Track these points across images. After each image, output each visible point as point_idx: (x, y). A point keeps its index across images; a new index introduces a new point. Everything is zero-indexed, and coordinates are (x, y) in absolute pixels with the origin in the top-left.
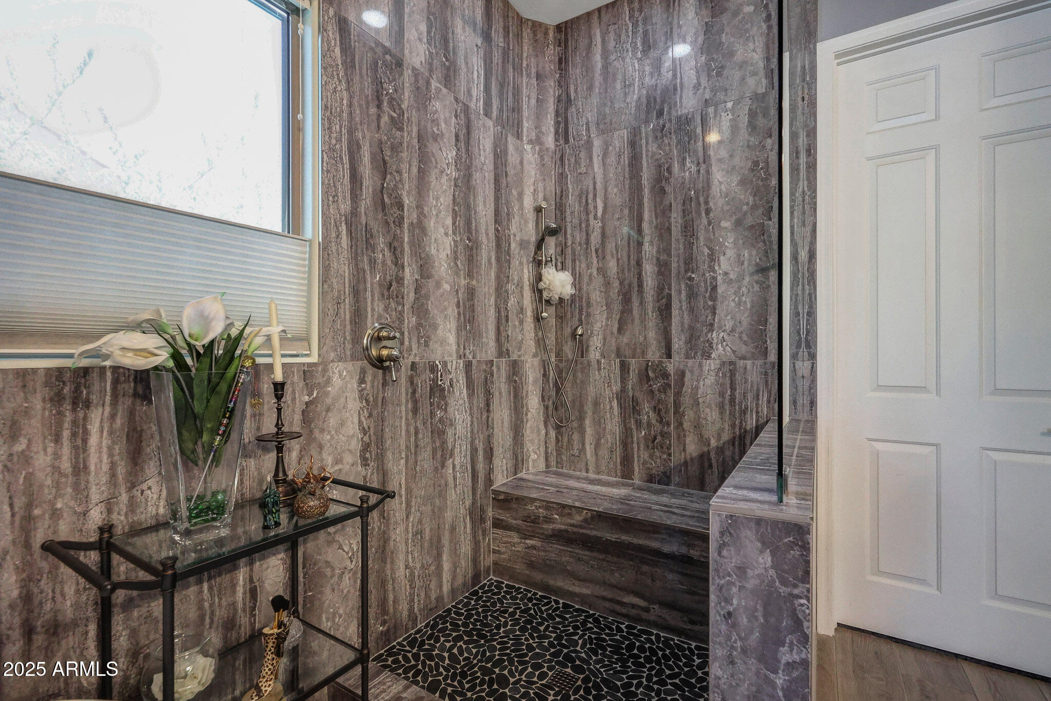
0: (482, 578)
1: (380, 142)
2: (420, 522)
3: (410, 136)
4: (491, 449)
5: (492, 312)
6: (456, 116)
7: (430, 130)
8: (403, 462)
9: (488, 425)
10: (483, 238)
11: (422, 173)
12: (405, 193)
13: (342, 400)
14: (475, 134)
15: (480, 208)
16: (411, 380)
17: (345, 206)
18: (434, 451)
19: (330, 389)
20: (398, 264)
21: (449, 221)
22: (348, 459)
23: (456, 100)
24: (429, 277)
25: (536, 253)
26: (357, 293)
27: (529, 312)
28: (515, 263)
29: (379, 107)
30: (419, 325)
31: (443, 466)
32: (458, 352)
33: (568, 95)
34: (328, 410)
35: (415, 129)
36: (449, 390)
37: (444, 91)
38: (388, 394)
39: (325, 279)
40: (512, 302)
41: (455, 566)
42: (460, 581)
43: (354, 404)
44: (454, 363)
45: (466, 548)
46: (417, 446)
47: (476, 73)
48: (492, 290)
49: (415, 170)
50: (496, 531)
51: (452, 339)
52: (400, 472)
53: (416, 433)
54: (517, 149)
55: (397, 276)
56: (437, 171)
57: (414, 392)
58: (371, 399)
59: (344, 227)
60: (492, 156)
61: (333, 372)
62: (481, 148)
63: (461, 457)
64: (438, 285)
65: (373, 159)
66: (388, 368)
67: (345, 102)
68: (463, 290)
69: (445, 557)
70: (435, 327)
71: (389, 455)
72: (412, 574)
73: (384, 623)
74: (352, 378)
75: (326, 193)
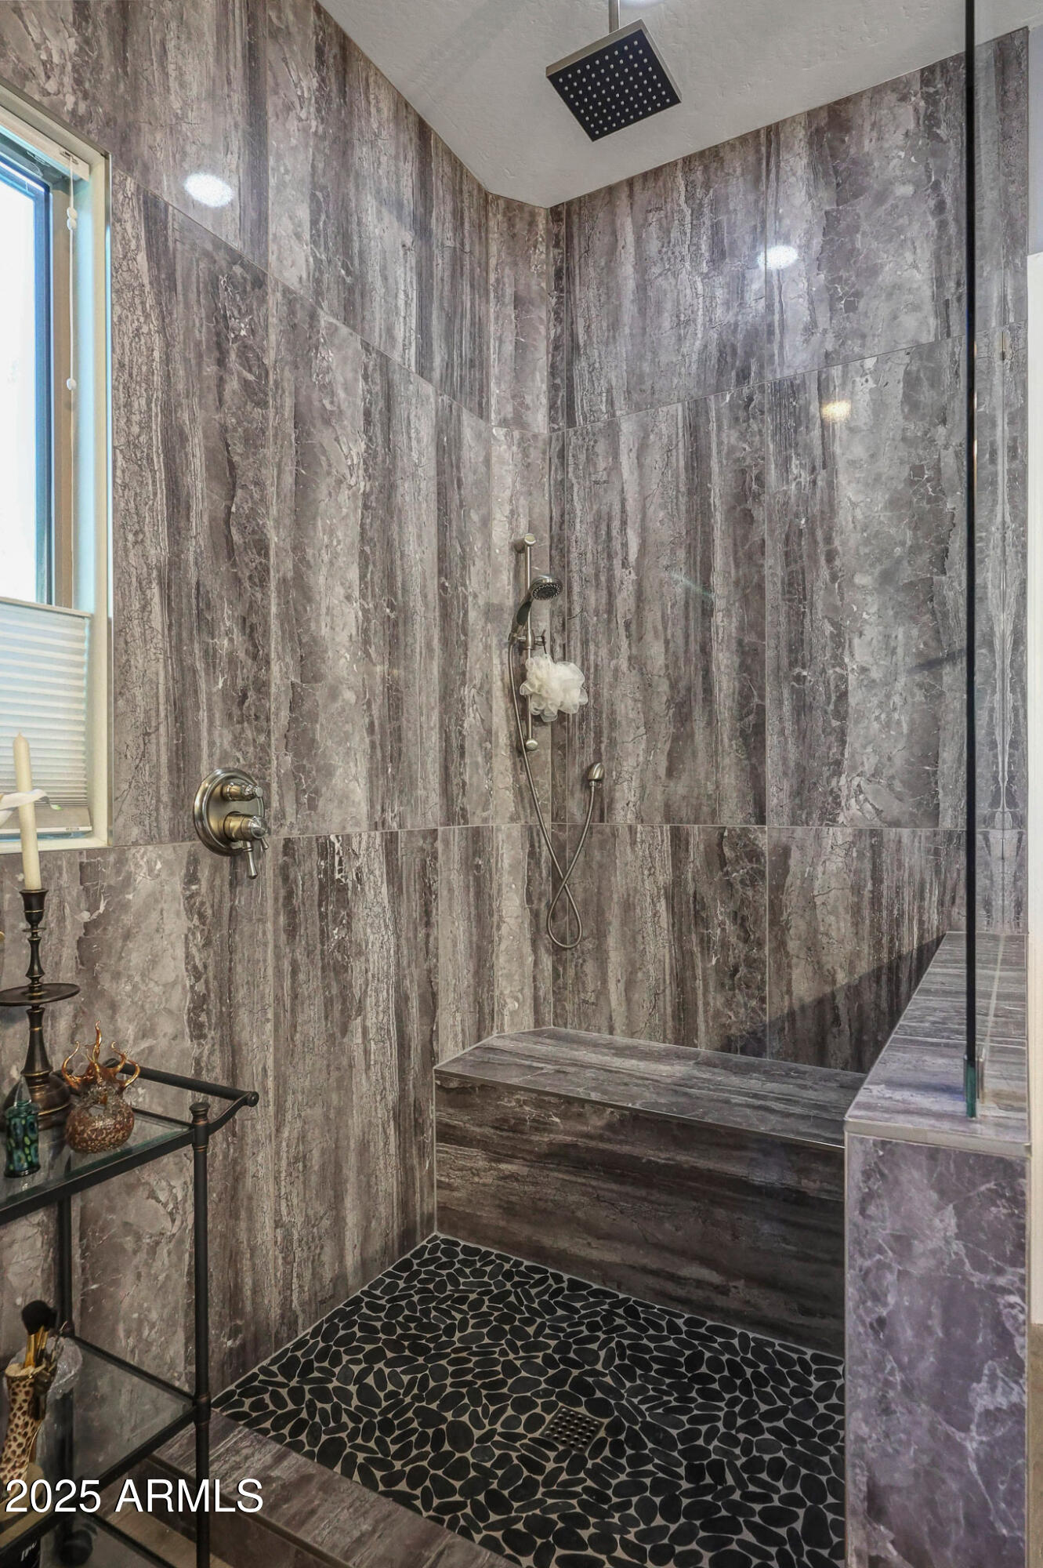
0: (418, 1238)
1: (224, 429)
2: (302, 1138)
3: (279, 416)
4: (434, 995)
5: (434, 738)
6: (366, 377)
7: (316, 403)
8: (269, 1027)
9: (428, 950)
10: (417, 603)
11: (303, 488)
12: (270, 523)
13: (154, 916)
14: (401, 410)
15: (412, 548)
16: (284, 873)
17: (158, 551)
18: (328, 1003)
19: (130, 897)
20: (258, 655)
21: (354, 574)
22: (166, 1026)
23: (366, 346)
24: (317, 678)
25: (514, 630)
26: (180, 713)
27: (503, 739)
28: (476, 648)
29: (221, 362)
30: (299, 768)
31: (345, 1030)
32: (370, 816)
33: (573, 336)
34: (127, 936)
35: (289, 402)
36: (355, 888)
37: (344, 330)
38: (241, 901)
39: (120, 689)
40: (471, 720)
41: (368, 1216)
42: (377, 1244)
43: (176, 923)
44: (365, 837)
45: (388, 1183)
46: (295, 996)
47: (402, 296)
48: (435, 698)
49: (289, 480)
50: (446, 1147)
51: (359, 792)
52: (263, 1047)
53: (294, 972)
54: (478, 436)
55: (256, 678)
56: (331, 481)
57: (290, 895)
58: (209, 912)
59: (155, 589)
60: (431, 451)
61: (137, 865)
62: (413, 435)
63: (377, 1013)
64: (334, 694)
65: (211, 455)
66: (241, 852)
67: (156, 354)
68: (379, 701)
69: (349, 1202)
70: (328, 772)
71: (243, 1016)
72: (288, 1237)
73: (234, 1333)
74: (172, 874)
75: (120, 528)
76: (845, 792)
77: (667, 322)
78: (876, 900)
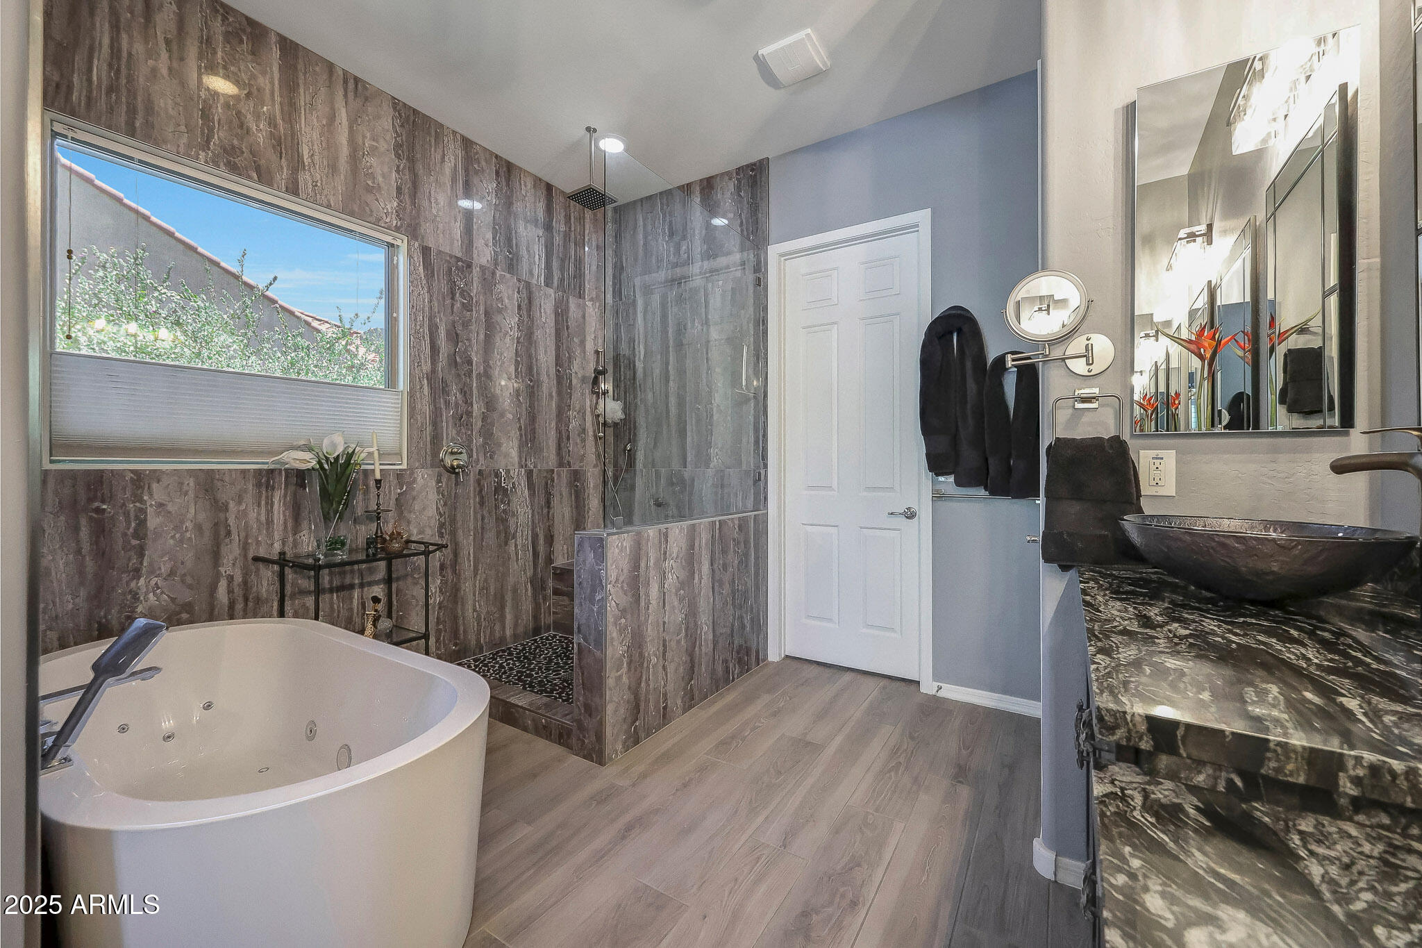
0: (543, 631)
1: (454, 322)
2: (486, 580)
3: (478, 313)
4: (552, 537)
5: (553, 434)
6: (518, 292)
7: (494, 306)
8: (471, 538)
9: (549, 518)
10: (544, 378)
11: (488, 340)
12: (473, 354)
13: (424, 494)
14: (536, 302)
15: (542, 357)
16: (478, 482)
17: (427, 367)
18: (498, 533)
19: (415, 486)
20: (468, 403)
21: (512, 369)
22: (429, 531)
23: (519, 280)
24: (494, 410)
25: (593, 387)
26: (435, 424)
27: (591, 433)
28: (576, 395)
29: (453, 298)
30: (485, 443)
31: (506, 543)
32: (520, 463)
33: (621, 262)
34: (414, 499)
35: (482, 308)
36: (511, 490)
37: (508, 276)
38: (460, 491)
39: (412, 415)
40: (574, 424)
41: (517, 618)
42: (521, 630)
43: (433, 496)
44: (517, 470)
45: (527, 606)
46: (483, 528)
47: (537, 256)
48: (554, 415)
49: (482, 336)
50: (556, 597)
51: (514, 453)
52: (469, 544)
53: (483, 519)
54: (579, 306)
55: (467, 410)
56: (501, 334)
57: (481, 491)
58: (446, 494)
59: (426, 381)
60: (553, 316)
61: (418, 475)
62: (542, 311)
63: (523, 538)
64: (502, 415)
65: (448, 333)
66: (458, 473)
67: (426, 301)
68: (524, 417)
69: (507, 610)
70: (500, 445)
71: (460, 532)
72: (479, 616)
73: (456, 645)
74: (432, 479)
75: (412, 362)
76: (712, 455)
77: (654, 261)
78: (722, 498)
